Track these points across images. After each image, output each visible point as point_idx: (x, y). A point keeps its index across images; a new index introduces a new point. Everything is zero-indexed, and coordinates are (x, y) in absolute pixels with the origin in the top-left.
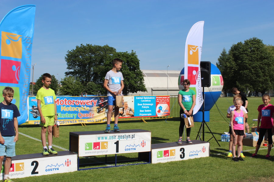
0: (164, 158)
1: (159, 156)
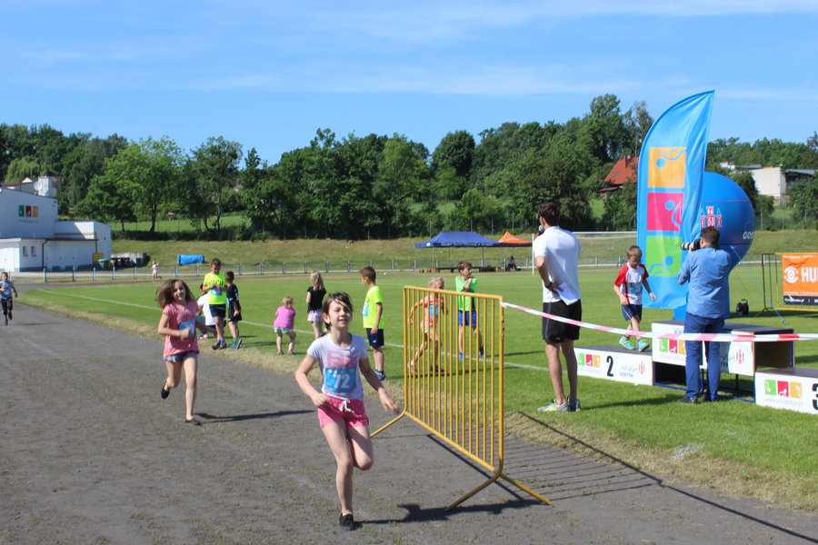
0: (777, 397)
1: (769, 390)
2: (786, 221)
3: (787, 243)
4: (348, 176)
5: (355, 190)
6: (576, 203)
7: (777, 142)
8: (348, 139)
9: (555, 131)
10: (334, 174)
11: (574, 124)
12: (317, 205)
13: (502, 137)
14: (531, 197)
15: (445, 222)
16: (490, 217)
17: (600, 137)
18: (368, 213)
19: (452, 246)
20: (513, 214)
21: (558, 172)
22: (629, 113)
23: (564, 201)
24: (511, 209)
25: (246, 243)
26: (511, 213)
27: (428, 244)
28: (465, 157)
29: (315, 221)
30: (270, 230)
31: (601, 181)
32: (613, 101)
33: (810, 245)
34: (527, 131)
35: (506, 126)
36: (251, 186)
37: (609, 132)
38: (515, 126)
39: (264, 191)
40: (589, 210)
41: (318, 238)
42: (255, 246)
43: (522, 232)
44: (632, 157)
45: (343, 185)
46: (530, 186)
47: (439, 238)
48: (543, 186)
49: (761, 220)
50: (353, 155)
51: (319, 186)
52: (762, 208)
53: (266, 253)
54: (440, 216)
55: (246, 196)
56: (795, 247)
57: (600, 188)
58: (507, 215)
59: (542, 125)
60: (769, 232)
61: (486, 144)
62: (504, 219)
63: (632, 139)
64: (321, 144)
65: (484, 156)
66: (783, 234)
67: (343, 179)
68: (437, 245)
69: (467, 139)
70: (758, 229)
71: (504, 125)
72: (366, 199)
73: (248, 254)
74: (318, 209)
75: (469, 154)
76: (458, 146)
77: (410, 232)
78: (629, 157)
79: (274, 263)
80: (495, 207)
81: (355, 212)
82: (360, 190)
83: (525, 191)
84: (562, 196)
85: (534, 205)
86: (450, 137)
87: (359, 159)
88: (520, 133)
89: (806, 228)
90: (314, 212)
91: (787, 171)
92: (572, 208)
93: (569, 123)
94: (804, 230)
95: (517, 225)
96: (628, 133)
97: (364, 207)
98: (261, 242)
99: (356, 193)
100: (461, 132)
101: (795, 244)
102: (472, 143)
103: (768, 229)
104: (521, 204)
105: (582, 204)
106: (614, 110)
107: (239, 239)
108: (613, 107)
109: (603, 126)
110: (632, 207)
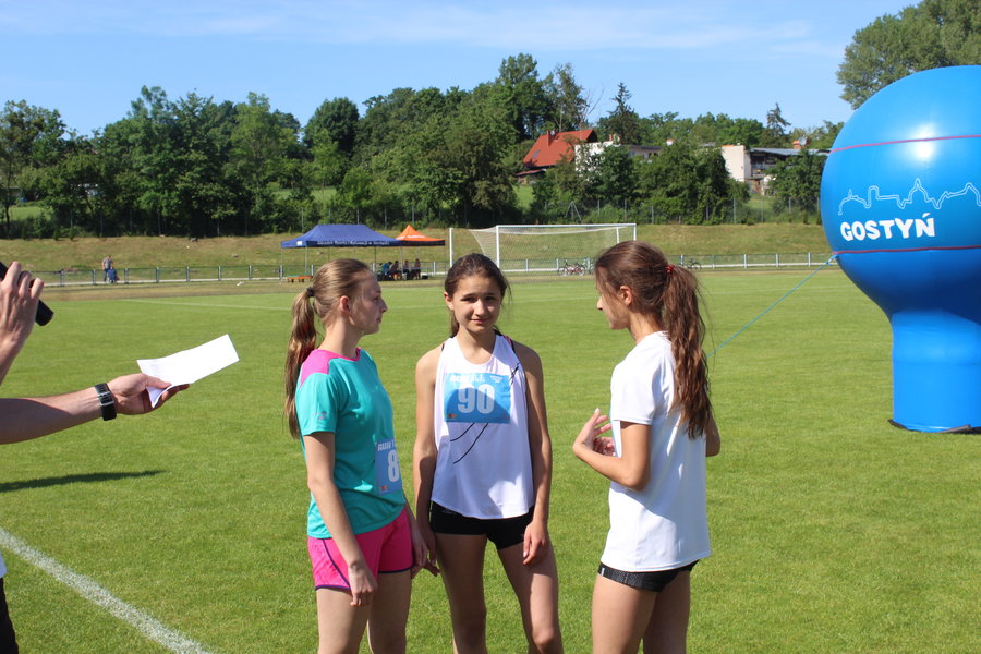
2: (765, 212)
3: (769, 240)
4: (188, 149)
5: (198, 169)
6: (497, 187)
7: (723, 118)
8: (186, 99)
9: (459, 100)
10: (168, 147)
11: (482, 91)
12: (147, 189)
13: (392, 107)
14: (438, 179)
15: (322, 213)
16: (381, 205)
17: (515, 108)
18: (216, 201)
19: (334, 245)
20: (413, 203)
21: (473, 146)
22: (550, 77)
23: (481, 185)
24: (411, 196)
25: (47, 242)
26: (410, 200)
27: (300, 243)
28: (346, 131)
29: (144, 211)
30: (81, 224)
31: (519, 162)
32: (529, 63)
33: (797, 243)
34: (423, 99)
35: (397, 92)
36: (53, 162)
37: (526, 101)
38: (409, 92)
39: (70, 169)
40: (514, 197)
41: (149, 234)
42: (60, 246)
43: (425, 226)
44: (557, 133)
45: (182, 161)
46: (435, 164)
47: (315, 233)
48: (453, 165)
49: (735, 210)
50: (195, 120)
51: (147, 163)
52: (735, 195)
53: (74, 255)
54: (314, 205)
55: (46, 177)
56: (779, 245)
57: (518, 171)
58: (405, 203)
59: (443, 92)
60: (745, 226)
61: (372, 114)
62: (401, 209)
63: (554, 110)
64: (149, 106)
65: (370, 130)
66: (762, 229)
67: (180, 154)
68: (311, 244)
69: (349, 109)
70: (729, 222)
71: (395, 91)
72: (214, 182)
73: (49, 256)
74: (148, 194)
75: (351, 128)
76: (338, 118)
77: (275, 227)
78: (553, 133)
79: (84, 270)
80: (389, 193)
81: (199, 199)
82: (205, 170)
83: (430, 171)
84: (477, 178)
85: (441, 190)
86: (327, 106)
87: (203, 127)
88: (415, 102)
89: (790, 221)
90: (142, 199)
91: (752, 150)
92: (492, 195)
93: (475, 90)
94: (789, 224)
95: (419, 216)
96: (550, 103)
97: (211, 192)
98: (68, 240)
99: (199, 173)
100: (341, 100)
101: (779, 242)
102: (355, 114)
103: (743, 222)
104: (423, 189)
105: (504, 189)
106: (531, 74)
107: (37, 237)
108: (529, 70)
109: (518, 94)
110: (569, 193)
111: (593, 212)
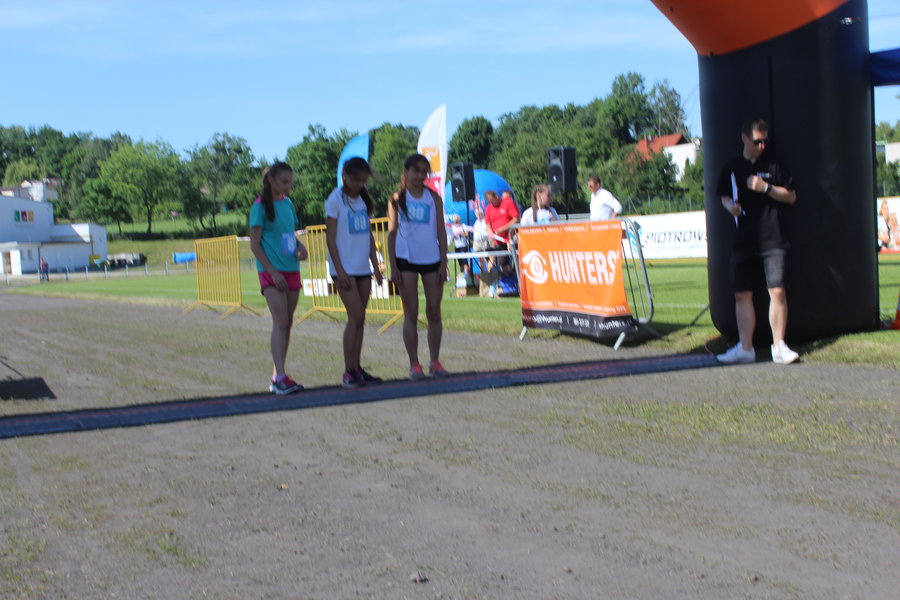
8: (339, 133)
9: (575, 113)
10: (326, 167)
11: (596, 105)
13: (520, 121)
17: (620, 118)
22: (654, 91)
28: (483, 143)
32: (637, 80)
34: (544, 114)
35: (525, 109)
37: (630, 112)
38: (533, 108)
44: (653, 137)
51: (313, 180)
59: (562, 108)
61: (505, 128)
63: (655, 118)
64: (313, 139)
65: (502, 142)
69: (485, 125)
71: (522, 108)
75: (487, 142)
76: (475, 133)
78: (650, 138)
86: (467, 123)
88: (541, 115)
93: (589, 106)
96: (651, 113)
100: (478, 119)
102: (489, 129)
106: (639, 87)
107: (235, 235)
108: (635, 85)
109: (623, 106)
110: (626, 191)
111: (645, 204)
